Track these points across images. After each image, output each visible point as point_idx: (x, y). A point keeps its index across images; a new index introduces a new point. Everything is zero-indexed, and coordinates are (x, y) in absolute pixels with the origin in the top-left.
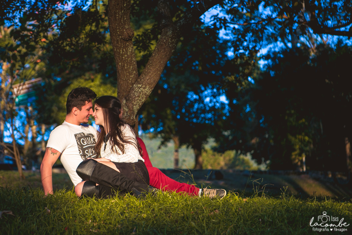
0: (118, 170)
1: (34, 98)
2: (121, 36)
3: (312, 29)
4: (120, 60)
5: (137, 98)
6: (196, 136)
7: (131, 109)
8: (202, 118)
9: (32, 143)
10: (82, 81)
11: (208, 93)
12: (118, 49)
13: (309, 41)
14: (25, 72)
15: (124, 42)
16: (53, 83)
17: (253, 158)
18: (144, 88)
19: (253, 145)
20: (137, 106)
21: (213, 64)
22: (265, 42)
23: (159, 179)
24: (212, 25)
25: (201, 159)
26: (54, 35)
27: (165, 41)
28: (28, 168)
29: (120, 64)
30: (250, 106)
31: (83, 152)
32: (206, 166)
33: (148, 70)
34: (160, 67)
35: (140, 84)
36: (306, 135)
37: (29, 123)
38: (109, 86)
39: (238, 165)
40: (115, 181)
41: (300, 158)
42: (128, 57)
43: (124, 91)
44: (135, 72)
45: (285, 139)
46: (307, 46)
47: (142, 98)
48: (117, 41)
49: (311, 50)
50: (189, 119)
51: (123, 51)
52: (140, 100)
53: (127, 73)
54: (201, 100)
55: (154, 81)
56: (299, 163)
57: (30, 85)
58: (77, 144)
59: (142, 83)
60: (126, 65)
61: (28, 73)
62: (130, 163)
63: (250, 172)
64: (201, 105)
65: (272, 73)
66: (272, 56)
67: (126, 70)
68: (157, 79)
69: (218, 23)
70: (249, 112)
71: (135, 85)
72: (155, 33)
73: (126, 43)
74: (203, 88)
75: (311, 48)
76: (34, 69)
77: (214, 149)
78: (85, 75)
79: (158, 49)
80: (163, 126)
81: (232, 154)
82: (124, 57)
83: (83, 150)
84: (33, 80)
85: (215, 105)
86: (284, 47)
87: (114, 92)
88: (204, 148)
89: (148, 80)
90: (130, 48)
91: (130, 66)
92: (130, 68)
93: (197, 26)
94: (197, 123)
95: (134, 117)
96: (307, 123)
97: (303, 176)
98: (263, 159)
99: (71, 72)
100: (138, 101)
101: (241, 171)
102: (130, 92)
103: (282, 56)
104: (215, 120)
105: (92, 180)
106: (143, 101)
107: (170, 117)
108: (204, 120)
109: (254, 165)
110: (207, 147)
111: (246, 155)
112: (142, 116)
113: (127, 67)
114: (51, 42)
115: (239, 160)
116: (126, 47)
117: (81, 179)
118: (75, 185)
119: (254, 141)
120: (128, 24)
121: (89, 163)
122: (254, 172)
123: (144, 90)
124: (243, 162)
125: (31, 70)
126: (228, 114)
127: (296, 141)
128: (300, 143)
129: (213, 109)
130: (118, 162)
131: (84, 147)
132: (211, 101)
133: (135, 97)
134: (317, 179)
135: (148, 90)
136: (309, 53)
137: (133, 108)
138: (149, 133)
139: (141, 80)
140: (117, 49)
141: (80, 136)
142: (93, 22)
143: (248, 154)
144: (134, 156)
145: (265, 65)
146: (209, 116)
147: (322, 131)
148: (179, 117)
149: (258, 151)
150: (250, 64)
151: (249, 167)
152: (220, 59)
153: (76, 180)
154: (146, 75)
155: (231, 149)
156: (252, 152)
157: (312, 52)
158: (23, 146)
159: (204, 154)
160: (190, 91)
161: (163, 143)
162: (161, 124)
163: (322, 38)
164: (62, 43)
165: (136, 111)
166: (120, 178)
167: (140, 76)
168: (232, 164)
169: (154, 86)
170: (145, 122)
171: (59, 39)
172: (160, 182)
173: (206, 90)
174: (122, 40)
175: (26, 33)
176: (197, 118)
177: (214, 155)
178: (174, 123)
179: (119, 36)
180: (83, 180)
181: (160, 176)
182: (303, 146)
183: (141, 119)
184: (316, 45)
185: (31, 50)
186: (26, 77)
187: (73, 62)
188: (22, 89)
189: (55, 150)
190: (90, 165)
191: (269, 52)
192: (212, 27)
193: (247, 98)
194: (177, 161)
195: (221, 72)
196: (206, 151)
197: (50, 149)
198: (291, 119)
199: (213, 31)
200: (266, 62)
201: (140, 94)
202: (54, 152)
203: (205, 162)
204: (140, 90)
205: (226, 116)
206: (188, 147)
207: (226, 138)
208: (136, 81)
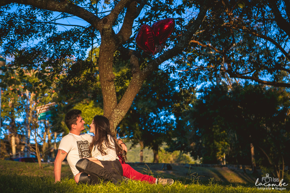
0: (103, 166)
1: (50, 115)
2: (107, 78)
3: (229, 74)
4: (105, 93)
5: (116, 118)
6: (154, 141)
7: (112, 125)
8: (159, 129)
9: (48, 144)
10: (81, 104)
11: (163, 113)
12: (105, 87)
13: (227, 81)
14: (45, 99)
15: (109, 82)
16: (62, 105)
17: (191, 156)
18: (121, 112)
19: (192, 147)
20: (116, 123)
21: (166, 94)
22: (199, 81)
23: (129, 172)
24: (165, 71)
25: (157, 156)
26: (64, 76)
27: (135, 82)
28: (45, 161)
29: (106, 96)
30: (190, 122)
31: (82, 153)
32: (161, 160)
33: (123, 100)
34: (131, 98)
35: (118, 109)
36: (226, 141)
37: (46, 131)
38: (98, 108)
39: (181, 160)
40: (101, 173)
41: (222, 156)
42: (111, 92)
43: (108, 113)
44: (115, 101)
45: (212, 144)
46: (226, 84)
47: (120, 118)
48: (104, 81)
49: (228, 87)
50: (150, 130)
51: (108, 88)
52: (118, 120)
53: (110, 102)
54: (158, 118)
55: (128, 107)
56: (221, 160)
57: (48, 107)
58: (78, 148)
59: (120, 109)
60: (109, 97)
61: (47, 99)
62: (111, 161)
63: (190, 165)
64: (158, 121)
65: (204, 101)
66: (204, 90)
67: (109, 100)
68: (129, 106)
69: (169, 70)
70: (189, 125)
71: (115, 110)
72: (128, 76)
73: (109, 83)
74: (159, 110)
75: (229, 85)
76: (51, 97)
77: (166, 150)
78: (83, 101)
79: (130, 87)
80: (133, 134)
81: (178, 153)
82: (108, 92)
83: (82, 152)
84: (50, 104)
85: (167, 121)
86: (212, 84)
87: (102, 112)
88: (160, 149)
89: (123, 107)
90: (112, 86)
91: (112, 97)
92: (112, 99)
93: (156, 71)
94: (155, 132)
95: (114, 131)
96: (226, 134)
97: (224, 168)
98: (198, 156)
99: (74, 98)
100: (117, 120)
101: (184, 164)
102: (111, 114)
103: (210, 90)
104: (167, 130)
105: (86, 172)
106: (120, 120)
107: (138, 128)
108: (160, 131)
109: (192, 161)
110: (162, 148)
111: (187, 154)
112: (120, 128)
113: (110, 98)
114: (61, 80)
115: (183, 156)
116: (109, 85)
117: (79, 172)
118: (75, 175)
119: (192, 145)
120: (111, 71)
121: (84, 161)
122: (192, 165)
123: (120, 113)
124: (185, 158)
125: (49, 97)
126: (175, 127)
127: (219, 145)
128: (222, 147)
129: (166, 124)
130: (103, 160)
131: (82, 150)
132: (164, 119)
133: (115, 118)
134: (233, 170)
135: (123, 113)
136: (227, 89)
137: (113, 125)
138: (124, 138)
139: (119, 107)
140: (103, 87)
141: (80, 143)
142: (89, 68)
143: (189, 153)
144: (113, 157)
145: (199, 96)
146: (164, 128)
147: (236, 139)
148: (143, 128)
149: (195, 152)
150: (189, 96)
151: (189, 161)
152: (171, 91)
153: (75, 172)
154: (122, 104)
155: (178, 150)
156: (191, 152)
157: (229, 88)
158: (42, 145)
159: (160, 153)
160: (151, 112)
161: (133, 146)
162: (132, 133)
163: (235, 79)
164: (69, 82)
165: (115, 127)
166: (104, 171)
167: (119, 104)
168: (178, 160)
169: (127, 111)
170: (121, 131)
171: (67, 79)
172: (130, 174)
173: (161, 111)
174: (107, 81)
175: (46, 74)
176: (156, 129)
177: (167, 154)
178: (140, 132)
179: (105, 78)
180: (80, 172)
181: (130, 170)
182: (224, 148)
183: (119, 129)
184: (231, 84)
185: (49, 85)
186: (46, 102)
187: (75, 93)
188: (43, 109)
189: (64, 151)
190: (85, 162)
191: (202, 87)
192: (166, 72)
193: (188, 116)
194: (142, 157)
195: (171, 100)
196: (161, 151)
197: (61, 150)
198: (216, 131)
199: (166, 75)
200: (200, 94)
201: (118, 115)
202: (64, 152)
203: (161, 158)
204: (118, 113)
205: (174, 128)
206: (149, 148)
207: (174, 143)
208: (116, 108)
